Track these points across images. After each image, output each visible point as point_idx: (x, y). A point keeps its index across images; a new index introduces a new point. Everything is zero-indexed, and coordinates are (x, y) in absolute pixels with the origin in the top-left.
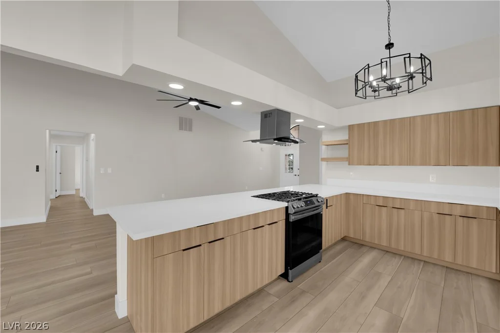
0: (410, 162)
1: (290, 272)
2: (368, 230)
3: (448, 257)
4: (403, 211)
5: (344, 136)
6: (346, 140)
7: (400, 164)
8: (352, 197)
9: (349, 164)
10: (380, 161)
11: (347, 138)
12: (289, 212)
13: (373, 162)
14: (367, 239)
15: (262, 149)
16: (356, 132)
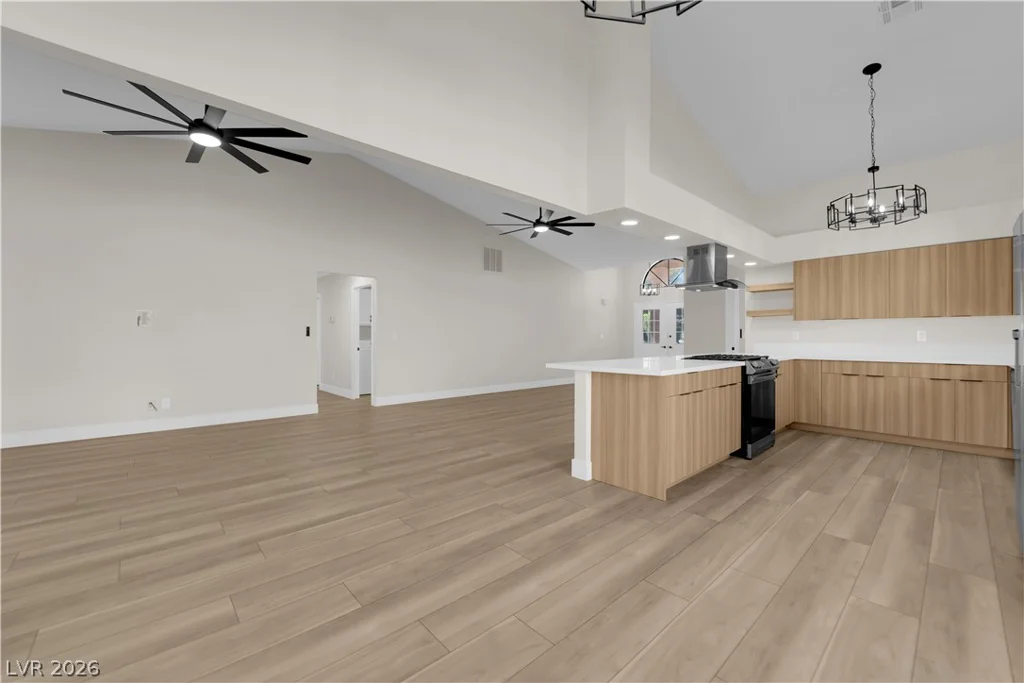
0: (890, 312)
1: (749, 446)
2: (829, 411)
3: (946, 436)
4: (882, 379)
5: (787, 278)
6: (791, 284)
7: (876, 317)
8: (803, 365)
9: (795, 319)
10: (845, 313)
11: (792, 281)
12: (748, 372)
13: (833, 314)
14: (829, 423)
15: (603, 302)
16: (806, 272)
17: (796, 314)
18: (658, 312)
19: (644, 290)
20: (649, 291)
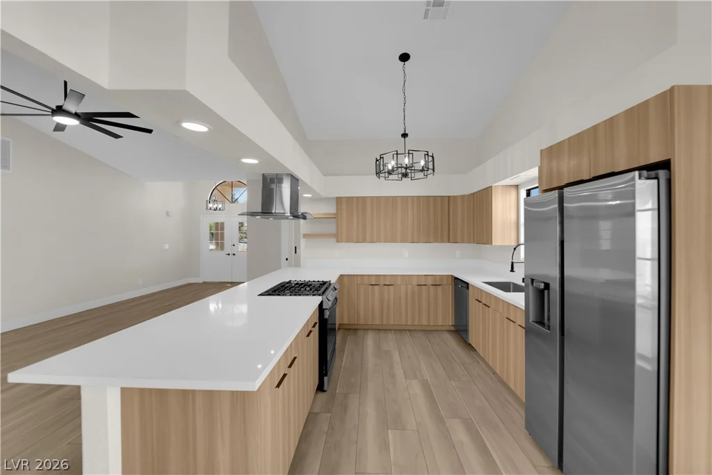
1: (326, 379)
2: (362, 313)
3: (425, 322)
4: (392, 287)
5: (331, 209)
6: (335, 214)
7: (386, 241)
8: (346, 279)
9: (337, 242)
10: (368, 238)
11: (335, 212)
12: (324, 307)
13: (362, 239)
14: (362, 322)
15: (167, 213)
16: (344, 206)
17: (338, 237)
18: (222, 224)
19: (210, 205)
20: (215, 206)
